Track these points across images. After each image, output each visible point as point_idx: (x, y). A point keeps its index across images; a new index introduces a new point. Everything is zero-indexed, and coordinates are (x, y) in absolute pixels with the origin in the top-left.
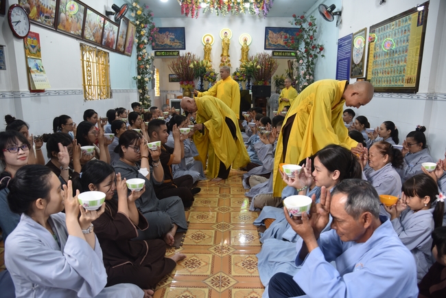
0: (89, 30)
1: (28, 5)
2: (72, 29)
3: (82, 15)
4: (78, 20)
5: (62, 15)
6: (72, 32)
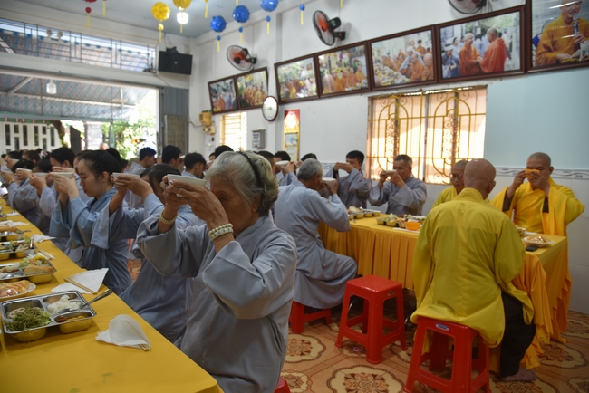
0: (388, 70)
1: (287, 89)
2: (347, 84)
3: (363, 60)
4: (355, 69)
5: (327, 77)
6: (347, 89)
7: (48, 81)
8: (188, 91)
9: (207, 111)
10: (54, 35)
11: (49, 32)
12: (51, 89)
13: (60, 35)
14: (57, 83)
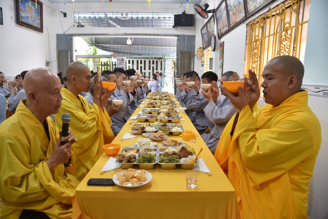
2: (238, 16)
4: (239, 3)
5: (231, 13)
6: (238, 21)
7: (127, 38)
8: (195, 36)
9: (201, 48)
10: (124, 16)
11: (122, 14)
12: (129, 42)
13: (127, 15)
14: (131, 39)
